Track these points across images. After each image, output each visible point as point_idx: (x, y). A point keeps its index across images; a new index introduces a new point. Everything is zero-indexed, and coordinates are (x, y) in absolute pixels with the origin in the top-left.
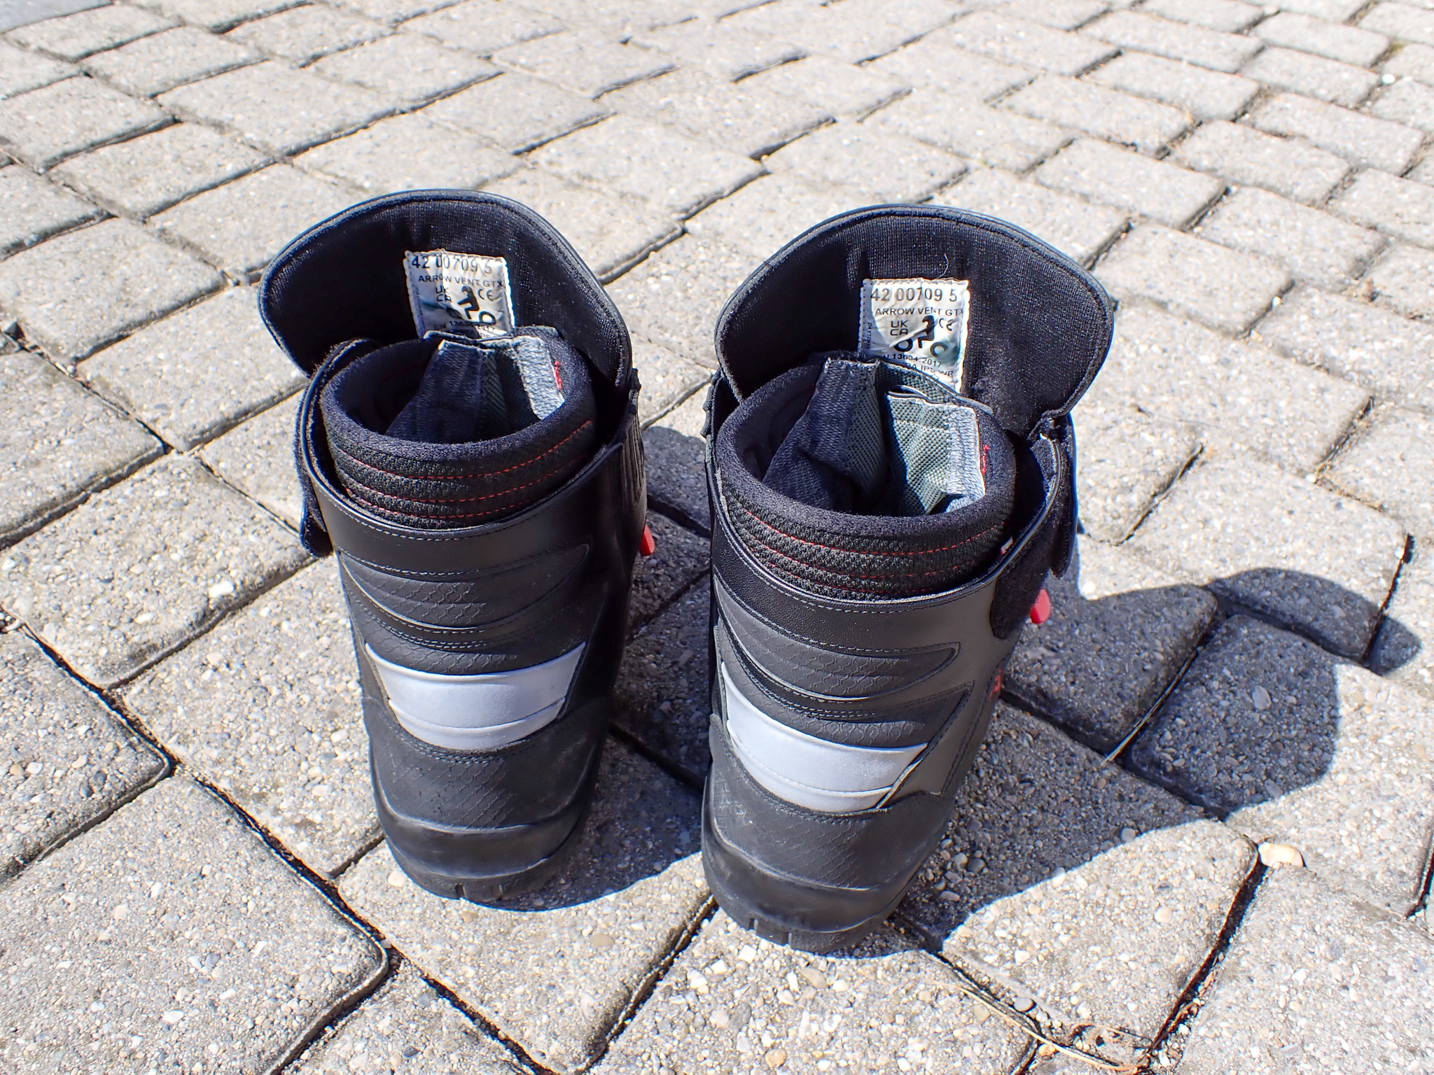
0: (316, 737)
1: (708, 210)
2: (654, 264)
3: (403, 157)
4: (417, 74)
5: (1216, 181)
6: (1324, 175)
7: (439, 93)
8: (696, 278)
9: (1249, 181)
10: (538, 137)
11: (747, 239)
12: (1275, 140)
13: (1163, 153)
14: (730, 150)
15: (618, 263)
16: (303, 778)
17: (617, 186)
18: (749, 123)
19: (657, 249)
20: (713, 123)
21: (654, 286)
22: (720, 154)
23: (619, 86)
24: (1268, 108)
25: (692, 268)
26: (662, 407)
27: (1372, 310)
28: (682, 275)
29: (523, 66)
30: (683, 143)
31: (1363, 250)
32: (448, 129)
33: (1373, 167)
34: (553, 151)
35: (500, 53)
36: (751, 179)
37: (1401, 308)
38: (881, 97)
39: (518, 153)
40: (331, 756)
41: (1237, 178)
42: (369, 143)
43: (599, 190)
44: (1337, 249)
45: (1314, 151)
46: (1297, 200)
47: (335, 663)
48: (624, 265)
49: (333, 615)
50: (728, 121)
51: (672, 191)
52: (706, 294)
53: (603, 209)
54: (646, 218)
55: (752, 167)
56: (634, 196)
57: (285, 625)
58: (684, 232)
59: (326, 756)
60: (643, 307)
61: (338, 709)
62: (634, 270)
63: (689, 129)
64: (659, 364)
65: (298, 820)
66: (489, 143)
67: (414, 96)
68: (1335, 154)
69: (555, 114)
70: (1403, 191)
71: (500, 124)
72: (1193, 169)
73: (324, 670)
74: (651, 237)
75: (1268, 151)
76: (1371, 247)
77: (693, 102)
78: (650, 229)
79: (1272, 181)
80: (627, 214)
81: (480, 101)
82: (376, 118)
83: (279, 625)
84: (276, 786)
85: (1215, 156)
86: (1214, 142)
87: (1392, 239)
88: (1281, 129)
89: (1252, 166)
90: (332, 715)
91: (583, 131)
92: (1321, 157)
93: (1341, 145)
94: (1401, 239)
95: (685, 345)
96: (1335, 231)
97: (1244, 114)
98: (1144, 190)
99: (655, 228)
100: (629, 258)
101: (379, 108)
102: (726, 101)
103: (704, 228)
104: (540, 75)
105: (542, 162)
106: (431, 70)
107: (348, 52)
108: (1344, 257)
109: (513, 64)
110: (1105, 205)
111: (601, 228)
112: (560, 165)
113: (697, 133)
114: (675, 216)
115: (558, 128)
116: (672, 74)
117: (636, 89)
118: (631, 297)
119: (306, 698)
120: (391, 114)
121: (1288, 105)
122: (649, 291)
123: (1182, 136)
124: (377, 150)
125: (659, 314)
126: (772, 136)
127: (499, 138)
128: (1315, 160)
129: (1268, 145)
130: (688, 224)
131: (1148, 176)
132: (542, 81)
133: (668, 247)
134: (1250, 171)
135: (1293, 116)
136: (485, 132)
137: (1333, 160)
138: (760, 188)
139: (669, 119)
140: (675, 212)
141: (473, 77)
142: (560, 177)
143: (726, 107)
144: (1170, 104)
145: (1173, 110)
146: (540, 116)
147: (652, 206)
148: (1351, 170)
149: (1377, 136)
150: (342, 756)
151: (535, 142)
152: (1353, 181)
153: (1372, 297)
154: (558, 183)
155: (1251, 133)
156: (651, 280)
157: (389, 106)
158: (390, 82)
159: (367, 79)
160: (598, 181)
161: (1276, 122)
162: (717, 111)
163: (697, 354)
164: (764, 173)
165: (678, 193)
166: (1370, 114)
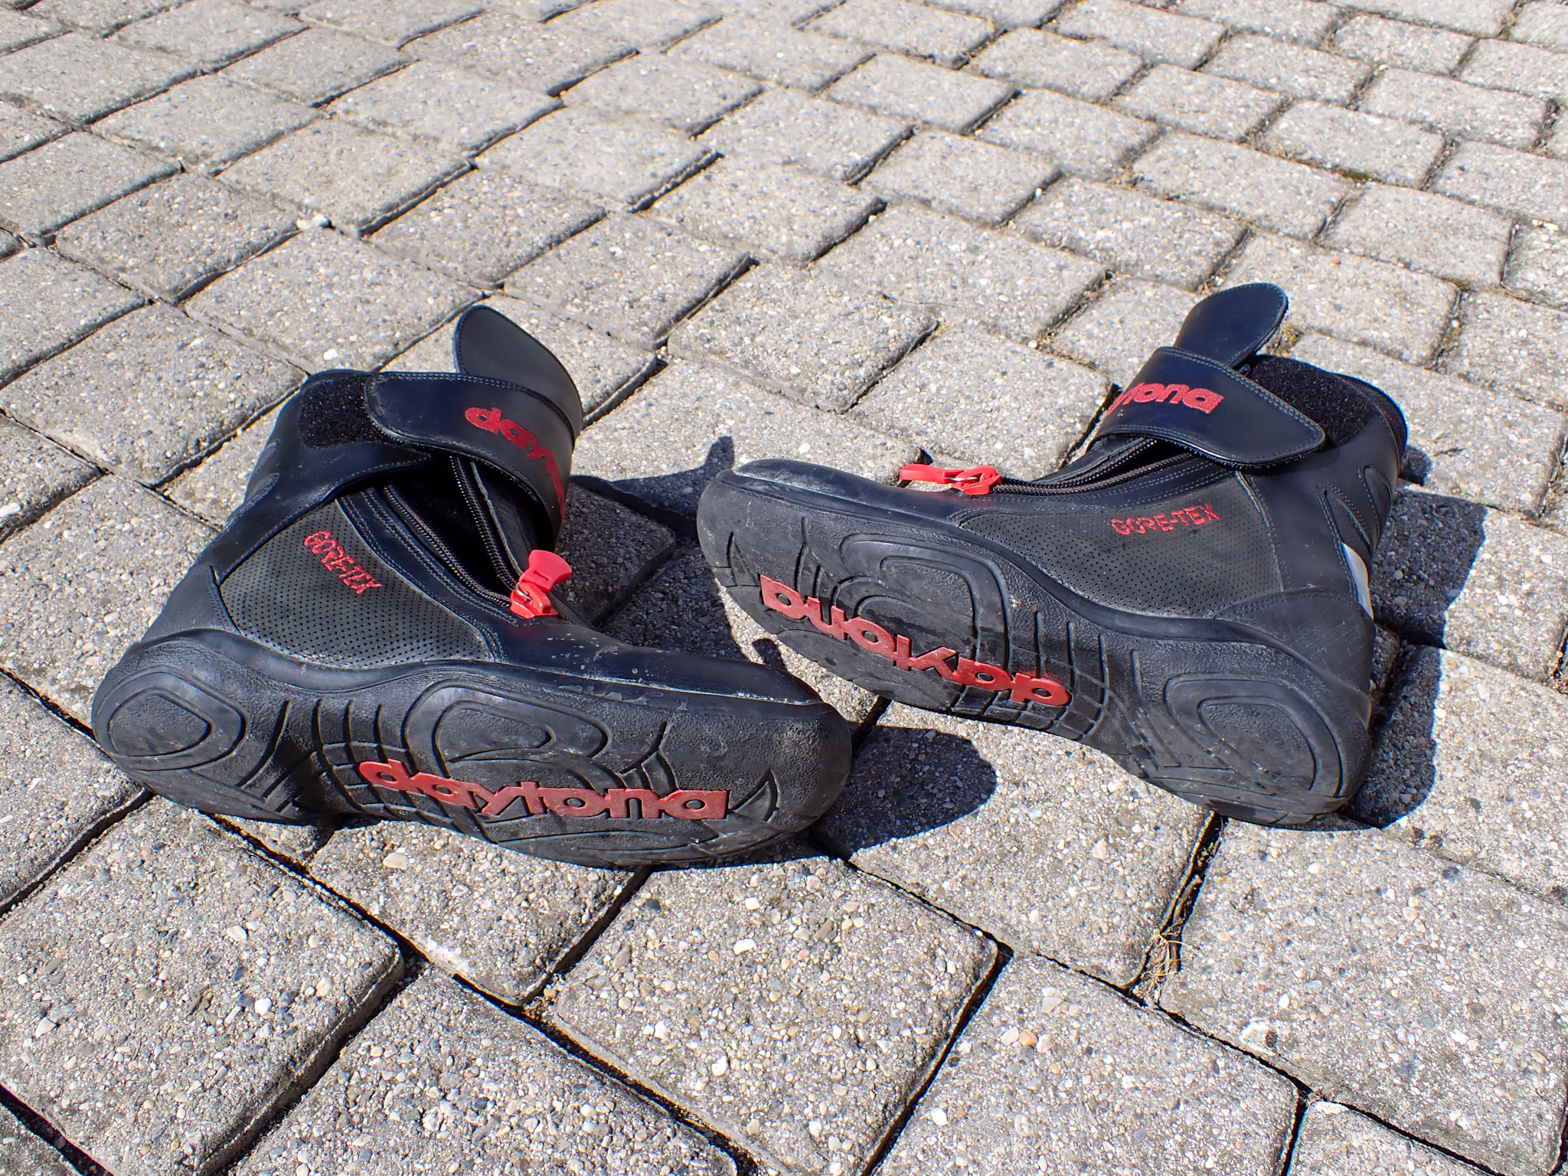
0: (90, 620)
1: (498, 145)
2: (439, 199)
3: (200, 116)
4: (220, 35)
5: (1006, 85)
6: (1115, 73)
7: (242, 53)
8: (476, 208)
9: (1039, 84)
10: (339, 88)
11: (532, 170)
12: (1073, 43)
13: (960, 63)
14: (528, 88)
15: (403, 200)
16: (77, 653)
17: (411, 129)
18: (550, 60)
19: (443, 185)
20: (514, 62)
21: (435, 218)
22: (515, 92)
23: (424, 33)
24: (1074, 13)
25: (474, 200)
26: (431, 326)
27: (1132, 193)
28: (465, 207)
29: (329, 20)
30: (481, 84)
31: (1135, 140)
32: (249, 87)
33: (1167, 62)
34: (350, 100)
35: (307, 9)
36: (544, 113)
37: (1160, 191)
38: (688, 27)
39: (317, 106)
40: (102, 634)
41: (1029, 82)
42: (167, 104)
43: (394, 135)
44: (1110, 141)
45: (1111, 51)
46: (1084, 99)
47: (110, 560)
48: (410, 202)
49: (111, 522)
50: (529, 60)
51: (464, 130)
52: (485, 222)
53: (393, 151)
54: (434, 157)
55: (547, 101)
56: (426, 138)
57: (66, 534)
58: (473, 167)
59: (98, 633)
60: (422, 238)
61: (111, 596)
62: (419, 206)
63: (489, 70)
64: (431, 288)
65: (73, 686)
66: (287, 97)
67: (214, 57)
68: (1132, 53)
69: (356, 65)
70: (1190, 83)
71: (300, 78)
72: (987, 76)
73: (100, 567)
74: (438, 174)
75: (1065, 53)
76: (1144, 137)
77: (496, 44)
78: (437, 167)
79: (1060, 82)
80: (416, 154)
81: (282, 58)
82: (176, 81)
83: (61, 534)
84: (54, 661)
85: (1010, 61)
86: (1011, 48)
87: (1168, 128)
88: (1083, 31)
89: (1044, 69)
90: (105, 602)
91: (382, 79)
92: (1115, 56)
93: (1138, 42)
94: (1177, 127)
95: (461, 270)
96: (1112, 125)
97: (1050, 20)
98: (931, 99)
99: (442, 165)
100: (415, 195)
101: (178, 71)
102: (531, 41)
103: (492, 162)
104: (346, 28)
105: (340, 112)
106: (235, 30)
107: (152, 19)
108: (1115, 148)
109: (320, 19)
110: (892, 115)
111: (390, 169)
112: (357, 113)
113: (497, 74)
114: (465, 154)
115: (358, 78)
116: (479, 19)
117: (440, 35)
118: (412, 230)
119: (83, 590)
120: (192, 76)
121: (1095, 9)
122: (431, 224)
123: (982, 45)
124: (175, 111)
125: (437, 243)
126: (572, 72)
127: (298, 92)
128: (1108, 59)
129: (1066, 48)
130: (477, 160)
131: (938, 86)
132: (348, 34)
133: (455, 183)
134: (1042, 73)
135: (1097, 20)
136: (284, 88)
137: (1126, 58)
138: (551, 121)
139: (470, 62)
140: (465, 149)
141: (277, 34)
142: (355, 125)
143: (530, 46)
144: (978, 15)
145: (978, 20)
146: (342, 68)
147: (444, 145)
148: (1144, 67)
149: (1178, 32)
150: (112, 633)
151: (335, 93)
152: (1144, 76)
153: (1134, 183)
154: (352, 130)
155: (1051, 37)
156: (433, 214)
157: (190, 69)
158: (192, 45)
159: (169, 44)
160: (393, 126)
161: (1080, 27)
162: (519, 51)
163: (472, 277)
164: (560, 106)
165: (469, 132)
166: (1177, 13)
